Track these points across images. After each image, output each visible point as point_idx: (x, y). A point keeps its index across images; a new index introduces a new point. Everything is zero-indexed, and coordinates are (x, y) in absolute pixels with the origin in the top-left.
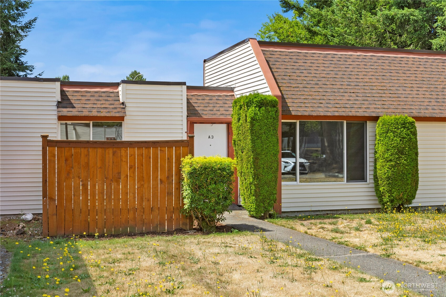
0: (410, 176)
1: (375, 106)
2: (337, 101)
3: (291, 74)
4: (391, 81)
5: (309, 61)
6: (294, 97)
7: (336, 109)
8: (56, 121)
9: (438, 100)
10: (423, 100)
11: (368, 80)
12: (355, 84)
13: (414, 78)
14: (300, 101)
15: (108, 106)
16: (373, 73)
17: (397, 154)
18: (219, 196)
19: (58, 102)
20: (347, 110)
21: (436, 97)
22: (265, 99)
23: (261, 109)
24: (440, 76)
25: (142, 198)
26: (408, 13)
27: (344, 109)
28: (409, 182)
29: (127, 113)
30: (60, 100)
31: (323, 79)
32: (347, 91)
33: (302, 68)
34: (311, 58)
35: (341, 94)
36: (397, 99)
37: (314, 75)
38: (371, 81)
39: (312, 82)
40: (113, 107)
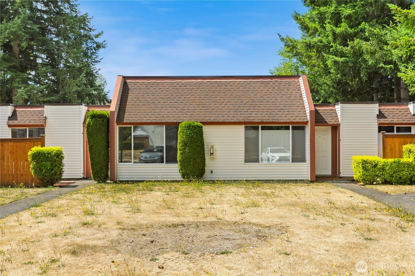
0: (192, 159)
1: (185, 116)
2: (160, 113)
3: (140, 97)
4: (209, 98)
5: (158, 88)
6: (132, 111)
8: (8, 128)
9: (237, 111)
10: (225, 110)
12: (181, 101)
13: (229, 96)
14: (134, 113)
15: (36, 119)
16: (199, 94)
20: (163, 118)
21: (237, 108)
23: (93, 120)
24: (251, 94)
27: (161, 118)
29: (47, 123)
30: (10, 116)
31: (160, 99)
32: (172, 106)
33: (150, 92)
34: (162, 85)
35: (166, 108)
36: (206, 111)
37: (156, 97)
38: (195, 99)
39: (150, 101)
40: (39, 119)
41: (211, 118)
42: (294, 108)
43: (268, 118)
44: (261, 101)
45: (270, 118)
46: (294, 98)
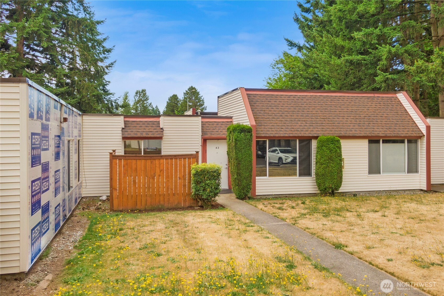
1: (317, 130)
2: (293, 127)
3: (265, 110)
4: (330, 112)
5: (278, 101)
6: (265, 124)
7: (291, 132)
8: (121, 140)
9: (360, 125)
10: (349, 125)
11: (315, 112)
12: (307, 115)
13: (346, 110)
14: (269, 127)
15: (152, 130)
16: (318, 108)
17: (328, 160)
18: (212, 187)
19: (123, 128)
20: (298, 132)
21: (359, 122)
22: (244, 128)
24: (363, 109)
25: (168, 188)
26: (360, 59)
27: (296, 132)
28: (335, 177)
29: (164, 134)
30: (124, 127)
31: (286, 112)
32: (300, 120)
33: (273, 105)
34: (280, 98)
35: (296, 122)
36: (332, 125)
37: (280, 110)
38: (317, 113)
39: (278, 115)
40: (156, 130)
41: (342, 132)
42: (406, 123)
43: (389, 132)
44: (375, 115)
45: (392, 133)
46: (401, 113)
